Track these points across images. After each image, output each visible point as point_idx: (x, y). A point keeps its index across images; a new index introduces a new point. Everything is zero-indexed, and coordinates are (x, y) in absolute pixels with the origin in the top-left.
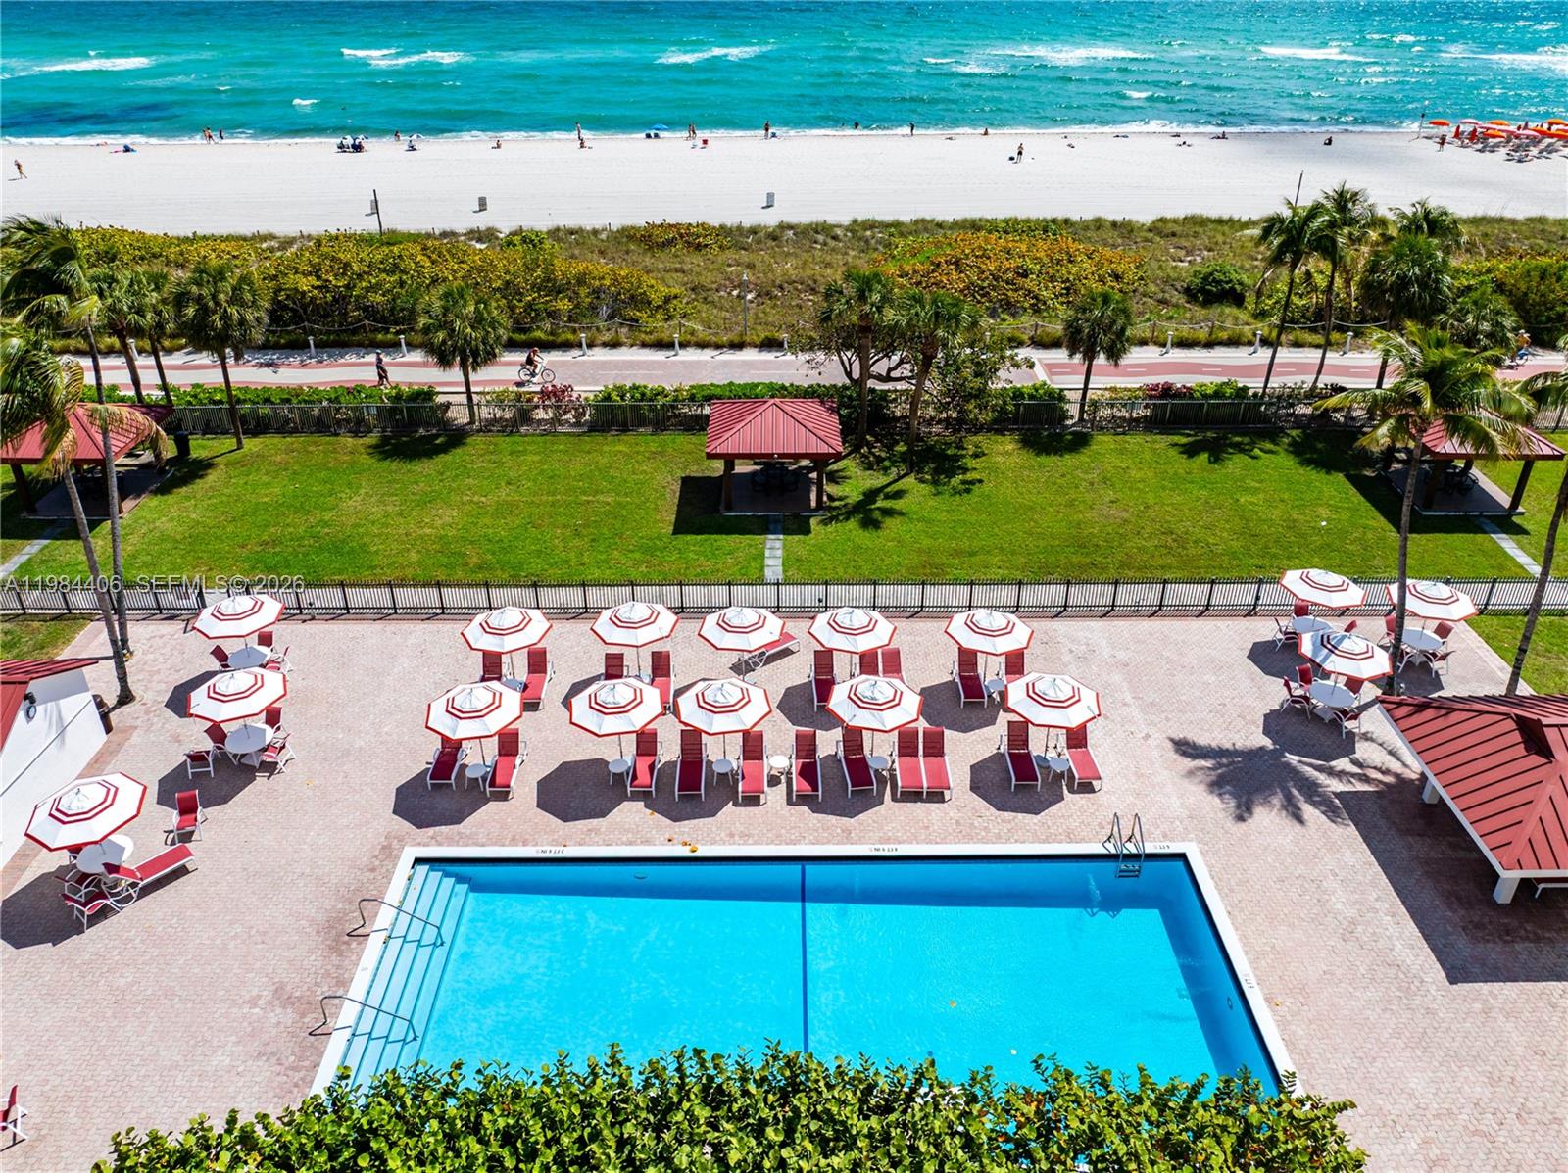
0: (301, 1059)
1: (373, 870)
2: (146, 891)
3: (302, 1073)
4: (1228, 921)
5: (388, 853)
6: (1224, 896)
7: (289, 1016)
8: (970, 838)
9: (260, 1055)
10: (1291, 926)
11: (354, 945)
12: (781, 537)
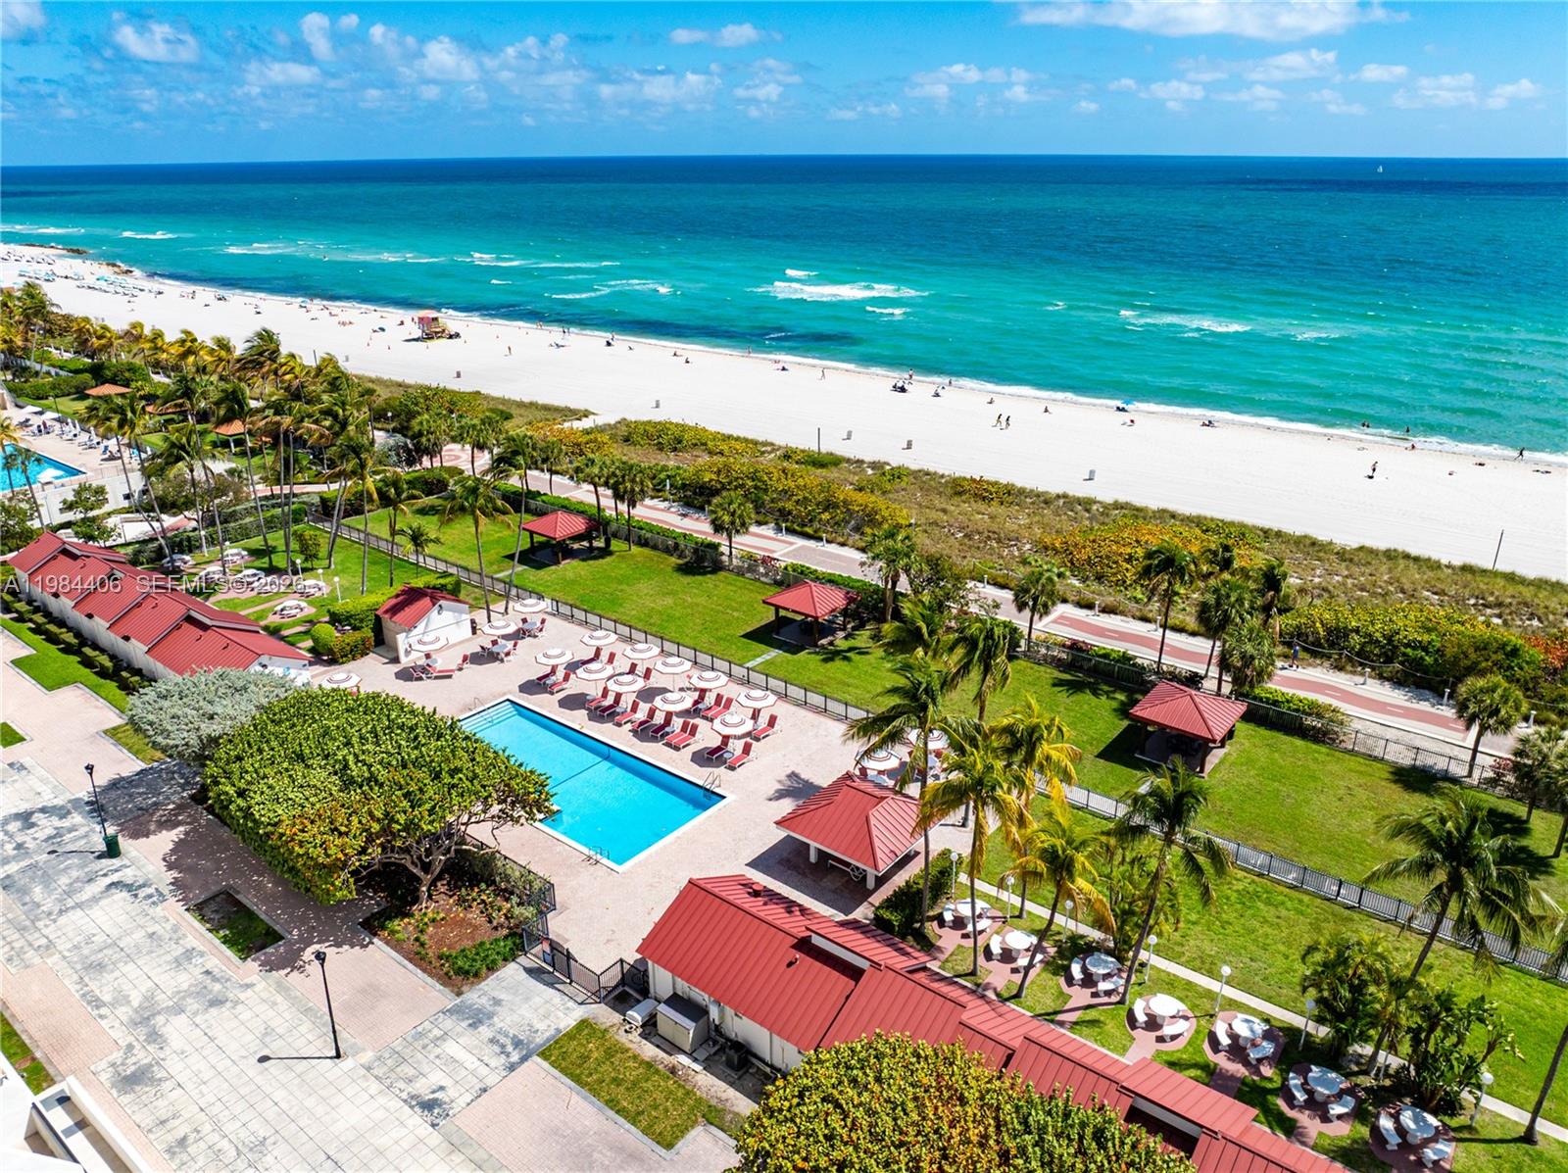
2: (436, 678)
5: (504, 694)
6: (718, 811)
10: (725, 829)
12: (780, 652)
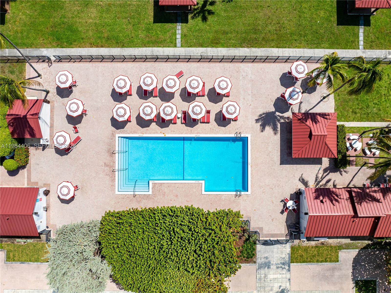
0: (112, 175)
1: (112, 139)
3: (113, 178)
4: (250, 151)
5: (113, 135)
6: (251, 146)
7: (108, 168)
8: (212, 133)
9: (106, 175)
10: (260, 153)
11: (114, 155)
12: (181, 24)
